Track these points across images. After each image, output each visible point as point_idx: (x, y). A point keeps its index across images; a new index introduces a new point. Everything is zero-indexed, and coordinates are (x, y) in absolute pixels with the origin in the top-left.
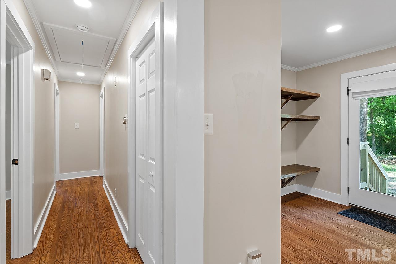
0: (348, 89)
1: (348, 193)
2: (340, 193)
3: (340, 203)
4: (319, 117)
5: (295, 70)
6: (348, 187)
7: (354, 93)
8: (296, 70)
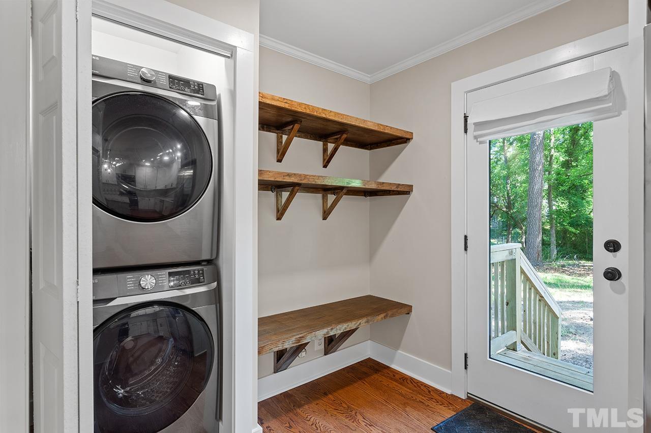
0: (466, 118)
1: (466, 368)
2: (450, 366)
3: (449, 392)
4: (412, 186)
5: (367, 78)
6: (466, 355)
7: (478, 125)
8: (369, 79)
